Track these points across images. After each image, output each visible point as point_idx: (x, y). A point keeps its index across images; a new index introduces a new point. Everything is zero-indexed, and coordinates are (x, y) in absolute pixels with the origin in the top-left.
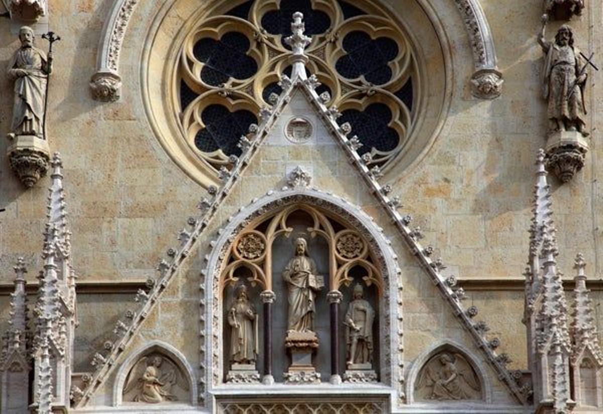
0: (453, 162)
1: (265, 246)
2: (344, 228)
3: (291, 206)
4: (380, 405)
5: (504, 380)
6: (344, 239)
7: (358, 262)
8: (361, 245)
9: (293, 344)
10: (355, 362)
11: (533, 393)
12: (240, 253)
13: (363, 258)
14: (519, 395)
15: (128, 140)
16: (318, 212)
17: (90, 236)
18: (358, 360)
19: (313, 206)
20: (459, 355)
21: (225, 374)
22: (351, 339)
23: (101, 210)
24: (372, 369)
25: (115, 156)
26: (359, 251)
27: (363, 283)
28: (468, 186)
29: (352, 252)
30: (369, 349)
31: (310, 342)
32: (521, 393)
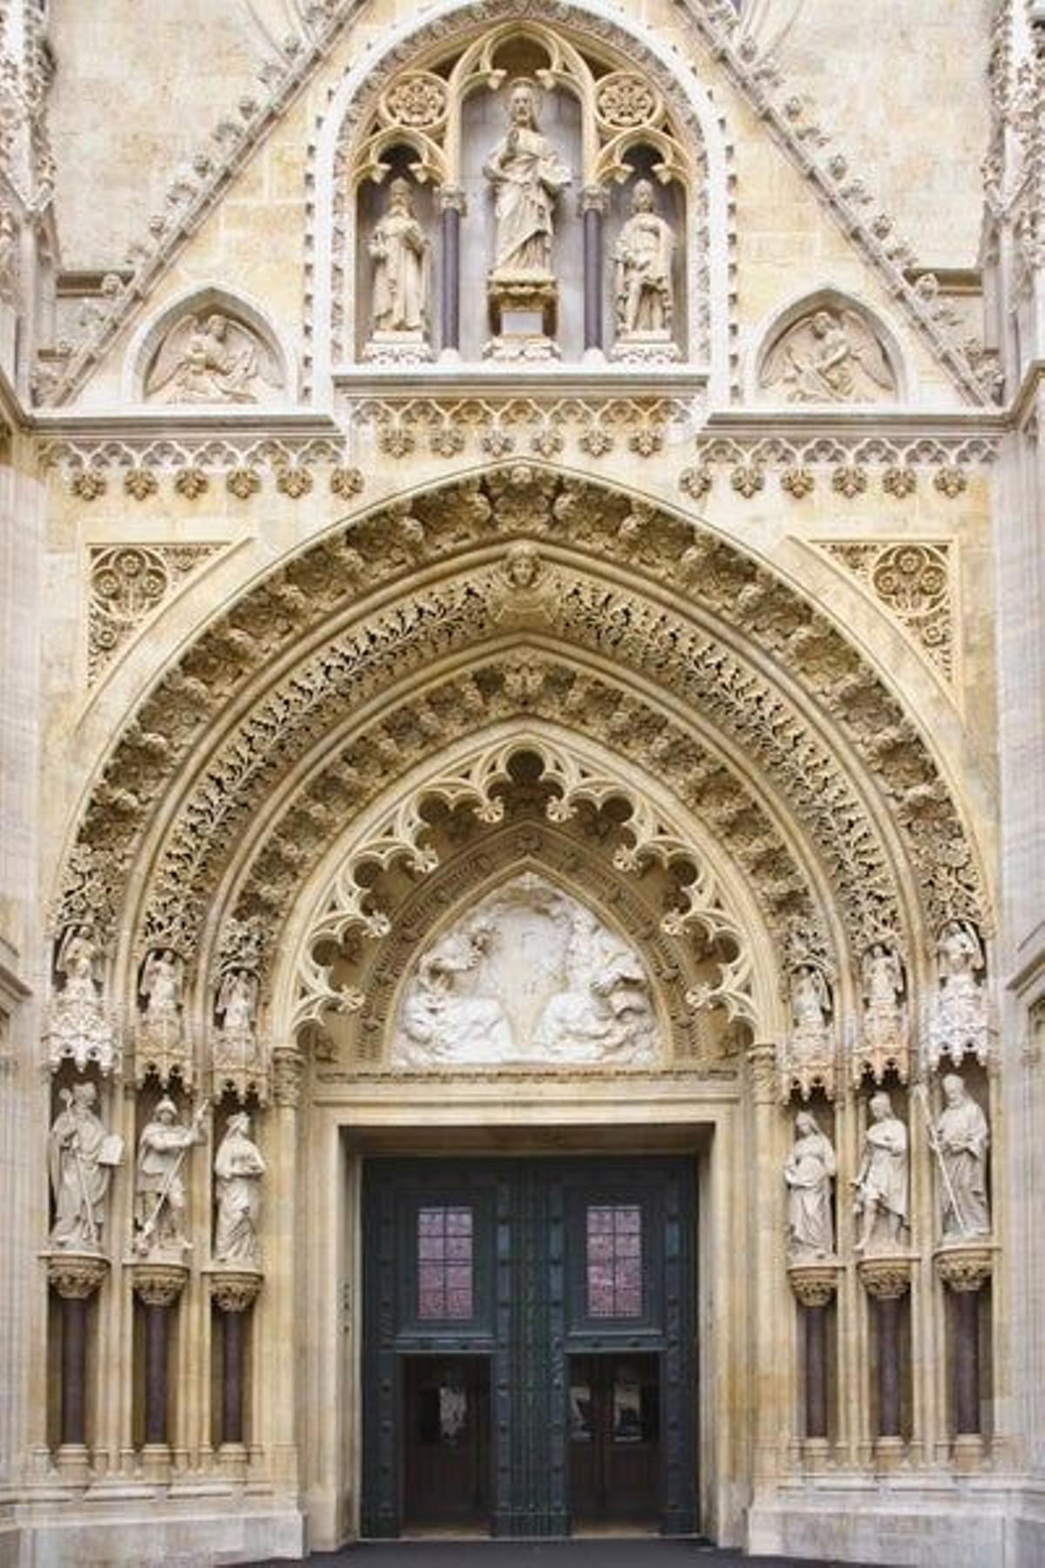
0: (822, 71)
1: (446, 100)
2: (610, 70)
3: (502, 26)
4: (688, 404)
5: (946, 359)
6: (615, 89)
7: (643, 134)
8: (649, 100)
9: (501, 290)
10: (635, 328)
11: (1004, 381)
12: (394, 115)
13: (657, 126)
14: (975, 385)
15: (202, 27)
16: (560, 39)
17: (124, 195)
18: (642, 323)
19: (548, 25)
20: (852, 314)
21: (359, 346)
22: (626, 286)
23: (147, 149)
24: (672, 339)
25: (176, 54)
26: (645, 111)
27: (653, 177)
28: (848, 109)
29: (630, 114)
30: (664, 309)
31: (538, 285)
32: (980, 380)
